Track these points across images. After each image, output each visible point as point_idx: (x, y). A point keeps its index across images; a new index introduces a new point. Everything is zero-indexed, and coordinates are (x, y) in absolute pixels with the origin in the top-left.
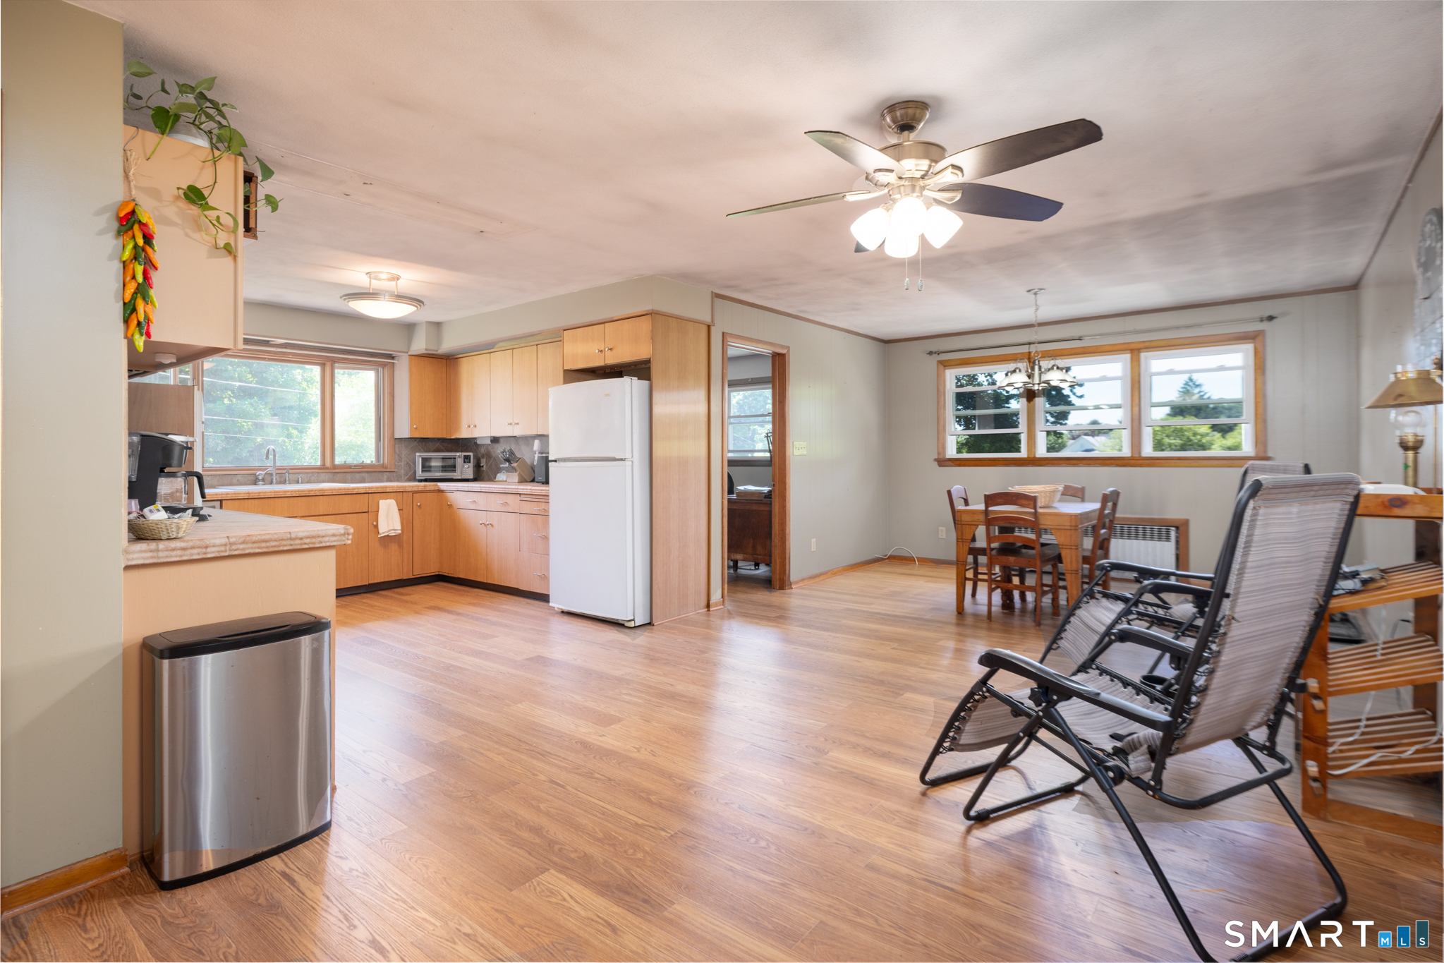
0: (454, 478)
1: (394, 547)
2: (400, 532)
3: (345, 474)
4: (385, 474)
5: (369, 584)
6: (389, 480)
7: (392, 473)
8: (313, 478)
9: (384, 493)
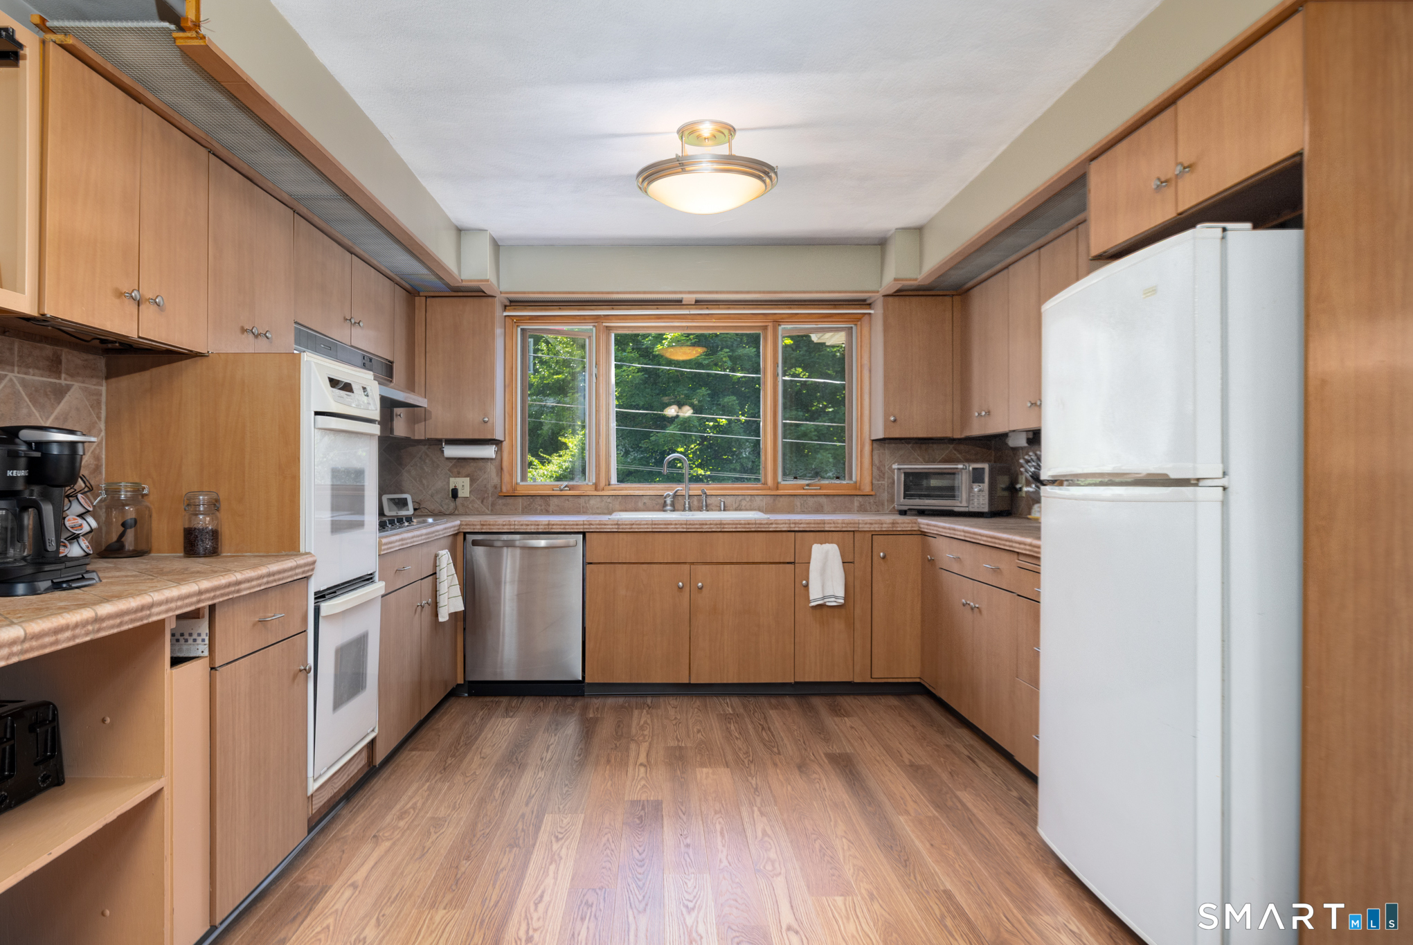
0: (956, 509)
1: (839, 625)
2: (842, 601)
3: (792, 498)
4: (856, 498)
5: (797, 683)
6: (862, 509)
7: (867, 498)
8: (744, 503)
9: (822, 533)
